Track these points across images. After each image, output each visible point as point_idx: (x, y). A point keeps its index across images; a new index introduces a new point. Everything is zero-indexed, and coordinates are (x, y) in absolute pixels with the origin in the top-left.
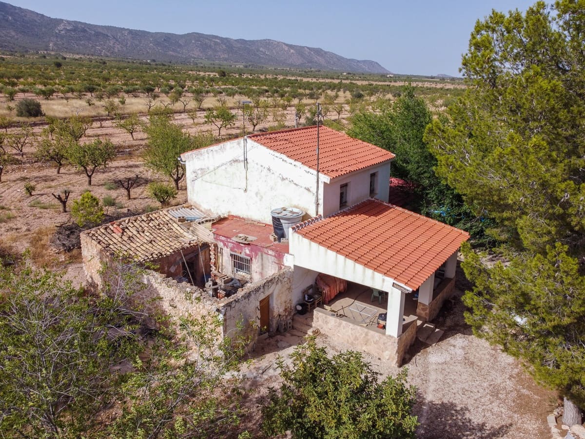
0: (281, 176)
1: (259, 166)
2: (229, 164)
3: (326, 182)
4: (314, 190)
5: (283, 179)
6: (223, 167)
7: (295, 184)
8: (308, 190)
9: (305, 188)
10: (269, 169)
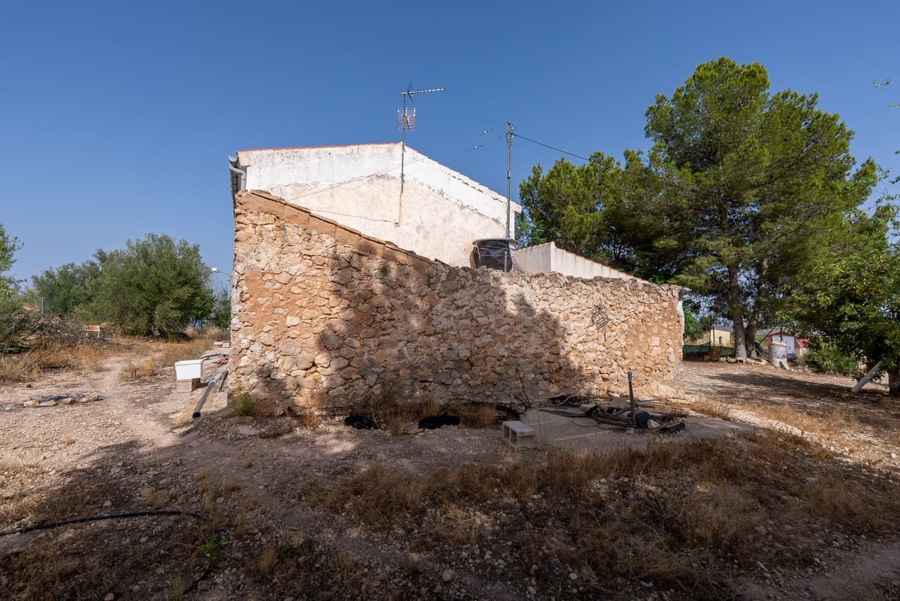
0: (459, 203)
1: (425, 188)
2: (366, 180)
3: (517, 211)
4: (504, 221)
5: (462, 207)
6: (354, 185)
7: (479, 214)
8: (497, 221)
9: (493, 219)
10: (441, 193)
